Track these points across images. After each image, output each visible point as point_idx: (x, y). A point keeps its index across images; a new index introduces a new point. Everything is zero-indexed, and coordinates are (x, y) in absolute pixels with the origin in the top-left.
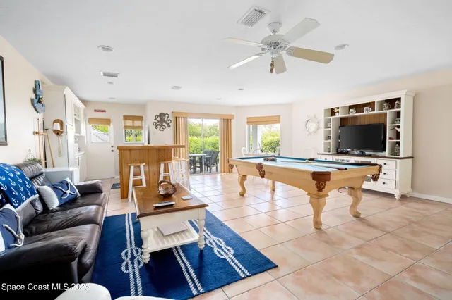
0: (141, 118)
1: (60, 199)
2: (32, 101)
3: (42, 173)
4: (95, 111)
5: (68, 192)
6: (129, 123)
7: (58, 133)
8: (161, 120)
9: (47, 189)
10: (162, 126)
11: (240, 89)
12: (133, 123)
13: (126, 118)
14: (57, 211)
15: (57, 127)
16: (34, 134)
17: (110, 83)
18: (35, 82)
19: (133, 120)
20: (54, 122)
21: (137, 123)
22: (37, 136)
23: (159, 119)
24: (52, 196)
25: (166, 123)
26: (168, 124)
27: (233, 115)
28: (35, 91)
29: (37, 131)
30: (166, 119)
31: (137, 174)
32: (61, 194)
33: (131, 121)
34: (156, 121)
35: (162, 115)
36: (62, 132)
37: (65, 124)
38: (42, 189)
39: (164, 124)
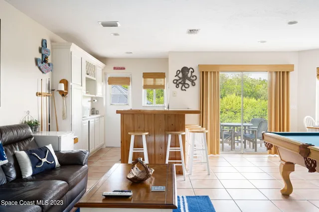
0: (162, 75)
1: (34, 168)
2: (36, 60)
3: (31, 137)
4: (115, 68)
5: (44, 160)
6: (150, 81)
7: (63, 94)
8: (184, 77)
9: (23, 155)
10: (184, 84)
11: (291, 23)
12: (155, 81)
13: (146, 75)
14: (30, 180)
15: (62, 87)
16: (37, 95)
17: (116, 34)
18: (43, 41)
19: (155, 78)
20: (61, 82)
21: (159, 82)
22: (40, 97)
23: (180, 75)
24: (26, 163)
25: (189, 79)
26: (192, 82)
27: (293, 66)
28: (40, 51)
29: (40, 91)
30: (189, 75)
31: (138, 145)
32: (35, 162)
33: (152, 79)
34: (177, 78)
35: (185, 70)
36: (67, 93)
37: (70, 84)
38: (20, 154)
39: (187, 82)
